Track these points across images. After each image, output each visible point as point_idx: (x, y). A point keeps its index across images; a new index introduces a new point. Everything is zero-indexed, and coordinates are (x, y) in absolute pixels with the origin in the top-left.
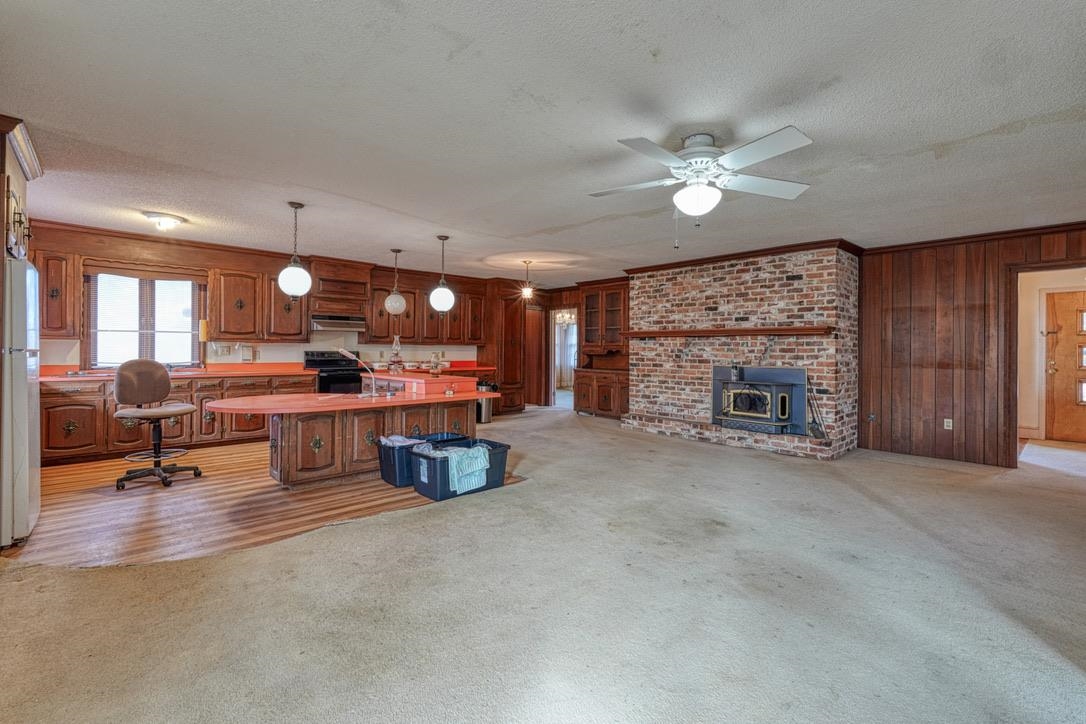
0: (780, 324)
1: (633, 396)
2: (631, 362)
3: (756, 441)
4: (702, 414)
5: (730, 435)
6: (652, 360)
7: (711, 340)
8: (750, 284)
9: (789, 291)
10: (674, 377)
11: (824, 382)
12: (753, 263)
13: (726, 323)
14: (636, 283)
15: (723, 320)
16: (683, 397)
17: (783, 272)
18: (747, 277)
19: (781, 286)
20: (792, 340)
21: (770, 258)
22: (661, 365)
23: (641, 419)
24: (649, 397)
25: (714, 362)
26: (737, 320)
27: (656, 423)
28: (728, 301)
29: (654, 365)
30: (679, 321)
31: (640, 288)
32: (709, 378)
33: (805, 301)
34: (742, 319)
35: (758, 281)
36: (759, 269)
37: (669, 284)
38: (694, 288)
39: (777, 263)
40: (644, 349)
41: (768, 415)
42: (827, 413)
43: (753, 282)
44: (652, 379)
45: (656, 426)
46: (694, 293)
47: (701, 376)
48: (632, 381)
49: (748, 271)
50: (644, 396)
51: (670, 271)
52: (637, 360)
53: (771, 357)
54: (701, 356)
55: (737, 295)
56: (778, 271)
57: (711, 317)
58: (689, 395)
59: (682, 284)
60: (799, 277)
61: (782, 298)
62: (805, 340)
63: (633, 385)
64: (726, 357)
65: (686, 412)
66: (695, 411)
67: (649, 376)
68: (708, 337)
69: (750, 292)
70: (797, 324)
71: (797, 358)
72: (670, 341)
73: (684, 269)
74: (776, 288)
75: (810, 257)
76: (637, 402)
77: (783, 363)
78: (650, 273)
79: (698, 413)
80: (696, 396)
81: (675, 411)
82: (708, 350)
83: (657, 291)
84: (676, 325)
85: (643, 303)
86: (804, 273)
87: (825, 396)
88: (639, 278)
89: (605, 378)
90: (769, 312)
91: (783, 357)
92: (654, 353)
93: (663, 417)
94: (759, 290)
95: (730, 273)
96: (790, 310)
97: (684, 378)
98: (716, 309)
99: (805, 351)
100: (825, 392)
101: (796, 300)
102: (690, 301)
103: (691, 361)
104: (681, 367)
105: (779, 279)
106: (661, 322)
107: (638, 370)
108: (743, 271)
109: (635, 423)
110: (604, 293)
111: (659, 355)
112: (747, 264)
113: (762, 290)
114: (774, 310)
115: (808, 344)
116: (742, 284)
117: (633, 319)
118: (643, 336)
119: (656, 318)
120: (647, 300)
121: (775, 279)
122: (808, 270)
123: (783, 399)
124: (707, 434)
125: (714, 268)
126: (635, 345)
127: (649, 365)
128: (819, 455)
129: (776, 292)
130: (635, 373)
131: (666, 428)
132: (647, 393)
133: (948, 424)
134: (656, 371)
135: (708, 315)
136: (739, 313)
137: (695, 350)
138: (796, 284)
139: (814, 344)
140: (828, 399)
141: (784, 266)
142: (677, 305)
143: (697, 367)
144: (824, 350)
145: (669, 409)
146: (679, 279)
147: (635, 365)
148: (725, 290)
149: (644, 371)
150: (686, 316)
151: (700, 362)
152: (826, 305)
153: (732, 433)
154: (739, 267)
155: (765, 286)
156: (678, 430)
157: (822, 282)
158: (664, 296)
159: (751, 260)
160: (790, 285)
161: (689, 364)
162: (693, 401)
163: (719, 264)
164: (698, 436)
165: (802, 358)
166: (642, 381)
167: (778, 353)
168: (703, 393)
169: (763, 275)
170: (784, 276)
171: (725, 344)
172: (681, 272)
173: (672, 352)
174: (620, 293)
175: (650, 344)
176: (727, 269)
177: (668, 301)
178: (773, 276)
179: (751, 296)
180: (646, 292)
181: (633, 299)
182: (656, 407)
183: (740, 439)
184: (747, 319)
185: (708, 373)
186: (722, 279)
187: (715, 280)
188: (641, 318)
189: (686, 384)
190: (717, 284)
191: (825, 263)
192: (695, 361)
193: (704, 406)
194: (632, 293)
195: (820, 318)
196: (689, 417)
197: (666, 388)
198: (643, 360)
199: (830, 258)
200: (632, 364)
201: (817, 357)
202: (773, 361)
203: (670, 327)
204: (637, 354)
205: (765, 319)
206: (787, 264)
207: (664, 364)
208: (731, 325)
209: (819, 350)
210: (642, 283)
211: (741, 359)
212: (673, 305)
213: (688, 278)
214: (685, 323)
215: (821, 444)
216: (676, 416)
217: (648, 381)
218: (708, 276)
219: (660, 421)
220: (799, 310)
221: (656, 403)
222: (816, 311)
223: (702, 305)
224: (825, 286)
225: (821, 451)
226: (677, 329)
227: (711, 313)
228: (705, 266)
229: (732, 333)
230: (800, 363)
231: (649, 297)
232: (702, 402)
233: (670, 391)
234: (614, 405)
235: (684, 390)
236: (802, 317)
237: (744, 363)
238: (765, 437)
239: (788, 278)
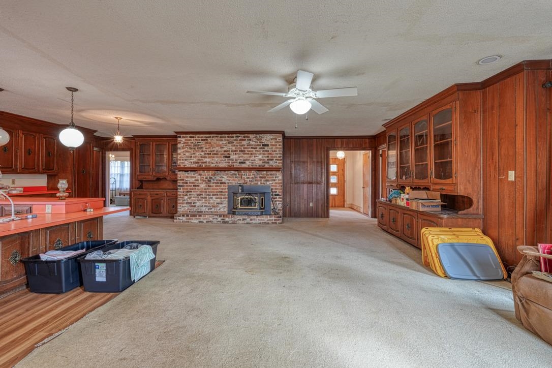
0: (259, 166)
1: (180, 203)
2: (178, 184)
3: (251, 220)
4: (222, 210)
5: (239, 218)
6: (192, 183)
7: (227, 172)
8: (246, 146)
9: (263, 151)
10: (206, 192)
11: (278, 191)
12: (247, 137)
13: (234, 164)
14: (182, 140)
15: (233, 163)
16: (211, 202)
17: (260, 142)
18: (244, 143)
19: (260, 148)
20: (265, 173)
21: (255, 135)
22: (198, 186)
23: (187, 216)
24: (191, 203)
25: (228, 183)
26: (240, 163)
27: (198, 217)
28: (235, 154)
29: (194, 186)
30: (209, 162)
31: (184, 143)
32: (226, 192)
33: (270, 156)
34: (242, 163)
35: (250, 145)
36: (250, 140)
37: (203, 143)
38: (218, 146)
39: (258, 138)
40: (188, 177)
41: (257, 207)
42: (279, 204)
43: (247, 146)
44: (193, 193)
45: (197, 219)
46: (217, 148)
47: (221, 190)
48: (180, 195)
49: (245, 140)
50: (188, 203)
51: (204, 136)
52: (182, 183)
53: (256, 180)
54: (222, 181)
55: (240, 151)
56: (258, 141)
57: (227, 161)
58: (214, 201)
59: (210, 143)
60: (268, 145)
61: (260, 154)
62: (270, 173)
63: (181, 197)
64: (235, 180)
65: (213, 210)
66: (218, 208)
67: (191, 192)
68: (225, 171)
69: (246, 150)
70: (267, 166)
71: (267, 181)
72: (206, 172)
73: (212, 135)
74: (258, 149)
75: (272, 137)
76: (183, 207)
77: (261, 183)
78: (191, 135)
79: (220, 209)
80: (219, 201)
81: (207, 210)
82: (225, 177)
83: (195, 145)
84: (207, 164)
85: (187, 151)
86: (269, 144)
87: (278, 197)
88: (183, 137)
89: (157, 194)
90: (254, 160)
91: (261, 180)
92: (194, 179)
93: (200, 214)
94: (250, 150)
95: (236, 140)
96: (263, 160)
97: (211, 192)
98: (229, 157)
99: (270, 178)
100: (278, 195)
101: (266, 155)
102: (215, 152)
103: (216, 183)
104: (210, 186)
105: (259, 145)
106: (199, 163)
107: (183, 189)
108: (243, 140)
109: (184, 219)
110: (154, 144)
111: (197, 180)
112: (244, 137)
113: (252, 149)
114: (257, 159)
115: (271, 175)
116: (242, 146)
117: (180, 160)
118: (186, 170)
119: (195, 160)
120: (190, 150)
121: (257, 145)
122: (271, 142)
123: (262, 199)
124: (227, 219)
125: (228, 137)
126: (181, 175)
127: (190, 186)
128: (278, 222)
129: (258, 151)
130: (182, 190)
131: (204, 219)
132: (189, 201)
133: (311, 204)
134: (195, 189)
135: (225, 160)
136: (241, 160)
137: (218, 178)
138: (266, 148)
139: (273, 174)
140: (279, 198)
141: (261, 139)
142: (208, 154)
143: (219, 186)
144: (277, 177)
145: (203, 209)
146: (209, 140)
147: (182, 186)
148: (234, 148)
149: (187, 189)
150: (213, 160)
151: (221, 183)
152: (278, 158)
153: (239, 217)
154: (241, 138)
155: (253, 148)
156: (211, 219)
157: (277, 148)
158: (200, 148)
159: (246, 135)
160: (264, 148)
161: (215, 185)
162: (217, 203)
163: (231, 135)
164: (222, 221)
165: (269, 181)
166: (186, 195)
167: (259, 179)
168: (223, 199)
169: (252, 143)
170: (261, 144)
171: (234, 174)
172: (210, 137)
173: (206, 178)
174: (166, 144)
175: (192, 174)
176: (235, 138)
177: (202, 151)
178: (256, 144)
179: (246, 152)
180: (189, 146)
181: (180, 149)
182: (195, 209)
183: (243, 219)
184: (245, 163)
185: (225, 189)
186: (232, 143)
187: (229, 143)
188: (186, 160)
189: (213, 195)
190: (230, 145)
191: (278, 140)
192: (218, 183)
193: (223, 206)
194: (179, 146)
195: (276, 164)
196: (215, 212)
197: (201, 198)
198: (187, 183)
199: (280, 138)
200: (179, 186)
201: (274, 180)
202: (256, 182)
203: (204, 165)
204: (183, 180)
205: (253, 163)
206: (263, 139)
207: (200, 185)
208: (237, 165)
209: (275, 177)
210: (186, 140)
211: (242, 182)
212: (205, 154)
213: (214, 140)
214: (212, 163)
215: (278, 217)
216: (207, 212)
217: (190, 195)
218: (225, 140)
219: (200, 216)
220: (267, 160)
221: (195, 206)
222: (274, 160)
223: (222, 154)
224: (278, 150)
225: (278, 220)
226: (208, 167)
227: (227, 159)
228: (223, 135)
229: (238, 169)
230: (268, 183)
231: (191, 148)
232: (222, 204)
233: (204, 200)
234: (164, 209)
235: (212, 198)
236: (268, 163)
237: (243, 183)
238: (255, 217)
239: (263, 145)
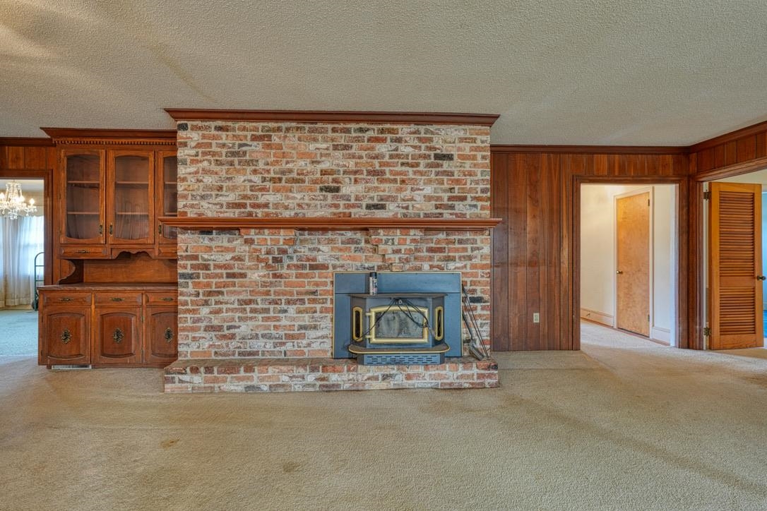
0: (426, 215)
1: (184, 329)
2: (180, 271)
3: (409, 377)
4: (315, 346)
5: (370, 374)
6: (225, 267)
7: (329, 235)
8: (387, 159)
9: (437, 174)
10: (268, 293)
11: (478, 288)
12: (390, 131)
13: (353, 211)
14: (191, 137)
15: (348, 206)
16: (284, 322)
17: (430, 148)
18: (382, 148)
19: (430, 166)
20: (442, 236)
21: (413, 127)
22: (243, 276)
23: (209, 370)
24: (220, 328)
25: (334, 267)
26: (368, 207)
27: (242, 373)
28: (356, 181)
29: (229, 276)
30: (276, 206)
31: (199, 145)
32: (327, 292)
33: (457, 187)
34: (376, 207)
35: (398, 156)
36: (399, 140)
37: (258, 146)
38: (302, 155)
39: (423, 135)
40: (209, 249)
41: (425, 340)
42: (482, 325)
43: (391, 157)
44: (226, 298)
45: (239, 379)
46: (302, 163)
47: (312, 288)
48: (186, 303)
49: (384, 140)
50: (210, 328)
51: (260, 125)
52: (193, 267)
53: (416, 258)
54: (314, 259)
55: (369, 173)
56: (423, 146)
57: (329, 201)
58: (294, 319)
59: (280, 147)
60: (449, 157)
61: (430, 182)
62: (457, 237)
63: (188, 311)
64: (354, 259)
65: (289, 346)
66: (305, 342)
67: (221, 293)
68: (325, 230)
69: (387, 169)
70: (447, 215)
71: (448, 259)
72: (267, 234)
73: (284, 125)
74: (421, 168)
75: (462, 134)
76: (194, 339)
77: (431, 267)
78: (219, 123)
79: (309, 345)
80: (306, 319)
81: (269, 346)
82: (326, 250)
83: (234, 154)
84: (271, 210)
85: (205, 171)
86: (455, 153)
87: (479, 305)
88: (195, 128)
89: (119, 300)
90: (412, 199)
91: (431, 259)
92: (229, 256)
93: (247, 362)
94: (399, 168)
95: (358, 140)
96: (439, 198)
97: (284, 293)
98: (337, 190)
99: (457, 250)
100: (479, 300)
101: (446, 186)
102: (294, 175)
103: (297, 267)
104: (280, 276)
105: (426, 157)
106: (244, 206)
107: (196, 285)
108: (377, 140)
109: (197, 379)
110: (112, 155)
111: (239, 259)
112: (382, 131)
113: (404, 168)
114: (418, 196)
115: (460, 242)
116: (376, 157)
117: (185, 197)
118: (205, 227)
119: (232, 197)
120: (217, 169)
121: (420, 156)
122: (459, 149)
123: (439, 311)
124: (334, 378)
125: (334, 130)
126: (187, 242)
127: (217, 276)
128: (488, 381)
129: (421, 173)
130: (191, 289)
131: (262, 380)
132: (216, 322)
133: (536, 318)
134: (234, 285)
135: (325, 198)
136: (372, 198)
137: (304, 250)
138: (446, 165)
139: (466, 241)
140: (483, 309)
141: (430, 140)
142: (273, 180)
143: (307, 276)
144: (478, 249)
145: (259, 345)
146: (276, 139)
147: (190, 276)
148: (351, 164)
149: (209, 285)
150: (288, 198)
151: (312, 267)
152: (479, 194)
153: (374, 371)
154: (370, 134)
155: (408, 164)
156: (284, 379)
157: (475, 165)
158: (248, 163)
159: (388, 126)
160: (438, 166)
161: (294, 272)
162: (301, 327)
163: (342, 125)
164: (318, 383)
165: (453, 259)
166: (206, 303)
167: (426, 254)
168: (316, 315)
169: (404, 149)
170: (432, 153)
171: (351, 241)
172: (279, 129)
173: (268, 253)
174: (145, 159)
175: (223, 240)
176: (354, 135)
177: (255, 172)
178: (417, 152)
179: (388, 176)
180: (214, 154)
181: (184, 163)
182: (233, 344)
183: (385, 377)
184: (383, 207)
185: (325, 284)
186: (346, 147)
187: (336, 148)
188: (203, 197)
189: (288, 302)
190: (339, 154)
191: (479, 143)
192: (303, 267)
193: (319, 333)
194: (181, 153)
195: (474, 210)
196: (295, 353)
197: (253, 311)
198: (206, 267)
199: (484, 138)
200: (183, 276)
201: (470, 258)
202: (418, 263)
203: (260, 213)
204: (196, 258)
205: (407, 208)
206: (435, 138)
207: (249, 273)
208: (359, 213)
209: (473, 250)
210: (204, 137)
211: (376, 262)
212: (264, 180)
213: (291, 139)
214: (286, 208)
215: (489, 368)
216: (272, 353)
217: (216, 303)
218: (325, 140)
219: (249, 369)
220: (450, 199)
221: (233, 337)
222: (469, 201)
223: (315, 182)
224: (479, 171)
225: (490, 376)
226: (273, 217)
227: (329, 195)
228: (319, 125)
229: (366, 227)
230: (451, 265)
231: (219, 163)
232: (315, 327)
233: (260, 316)
234: (140, 342)
235: (285, 311)
236: (452, 207)
237: (380, 268)
238: (421, 369)
239: (437, 156)
